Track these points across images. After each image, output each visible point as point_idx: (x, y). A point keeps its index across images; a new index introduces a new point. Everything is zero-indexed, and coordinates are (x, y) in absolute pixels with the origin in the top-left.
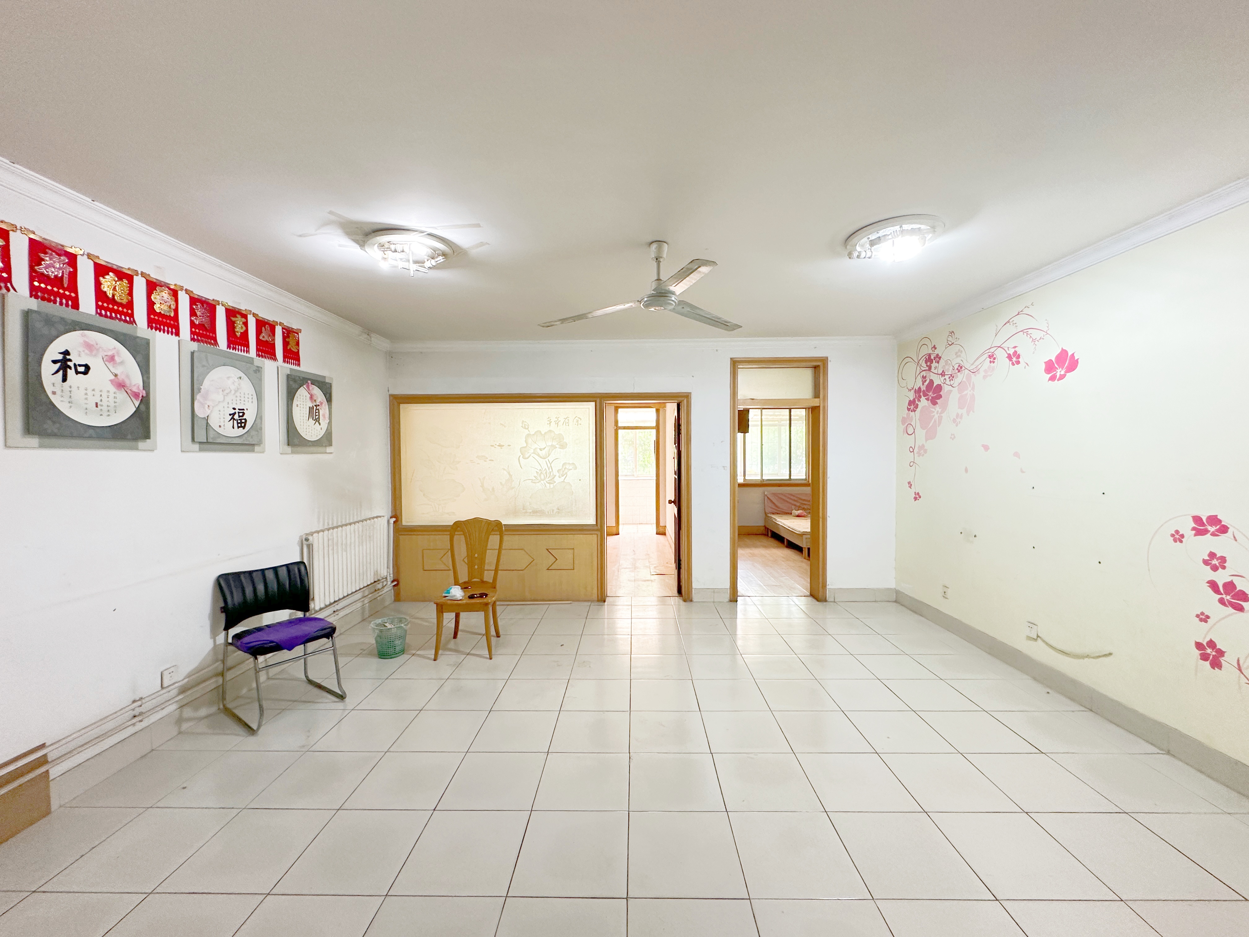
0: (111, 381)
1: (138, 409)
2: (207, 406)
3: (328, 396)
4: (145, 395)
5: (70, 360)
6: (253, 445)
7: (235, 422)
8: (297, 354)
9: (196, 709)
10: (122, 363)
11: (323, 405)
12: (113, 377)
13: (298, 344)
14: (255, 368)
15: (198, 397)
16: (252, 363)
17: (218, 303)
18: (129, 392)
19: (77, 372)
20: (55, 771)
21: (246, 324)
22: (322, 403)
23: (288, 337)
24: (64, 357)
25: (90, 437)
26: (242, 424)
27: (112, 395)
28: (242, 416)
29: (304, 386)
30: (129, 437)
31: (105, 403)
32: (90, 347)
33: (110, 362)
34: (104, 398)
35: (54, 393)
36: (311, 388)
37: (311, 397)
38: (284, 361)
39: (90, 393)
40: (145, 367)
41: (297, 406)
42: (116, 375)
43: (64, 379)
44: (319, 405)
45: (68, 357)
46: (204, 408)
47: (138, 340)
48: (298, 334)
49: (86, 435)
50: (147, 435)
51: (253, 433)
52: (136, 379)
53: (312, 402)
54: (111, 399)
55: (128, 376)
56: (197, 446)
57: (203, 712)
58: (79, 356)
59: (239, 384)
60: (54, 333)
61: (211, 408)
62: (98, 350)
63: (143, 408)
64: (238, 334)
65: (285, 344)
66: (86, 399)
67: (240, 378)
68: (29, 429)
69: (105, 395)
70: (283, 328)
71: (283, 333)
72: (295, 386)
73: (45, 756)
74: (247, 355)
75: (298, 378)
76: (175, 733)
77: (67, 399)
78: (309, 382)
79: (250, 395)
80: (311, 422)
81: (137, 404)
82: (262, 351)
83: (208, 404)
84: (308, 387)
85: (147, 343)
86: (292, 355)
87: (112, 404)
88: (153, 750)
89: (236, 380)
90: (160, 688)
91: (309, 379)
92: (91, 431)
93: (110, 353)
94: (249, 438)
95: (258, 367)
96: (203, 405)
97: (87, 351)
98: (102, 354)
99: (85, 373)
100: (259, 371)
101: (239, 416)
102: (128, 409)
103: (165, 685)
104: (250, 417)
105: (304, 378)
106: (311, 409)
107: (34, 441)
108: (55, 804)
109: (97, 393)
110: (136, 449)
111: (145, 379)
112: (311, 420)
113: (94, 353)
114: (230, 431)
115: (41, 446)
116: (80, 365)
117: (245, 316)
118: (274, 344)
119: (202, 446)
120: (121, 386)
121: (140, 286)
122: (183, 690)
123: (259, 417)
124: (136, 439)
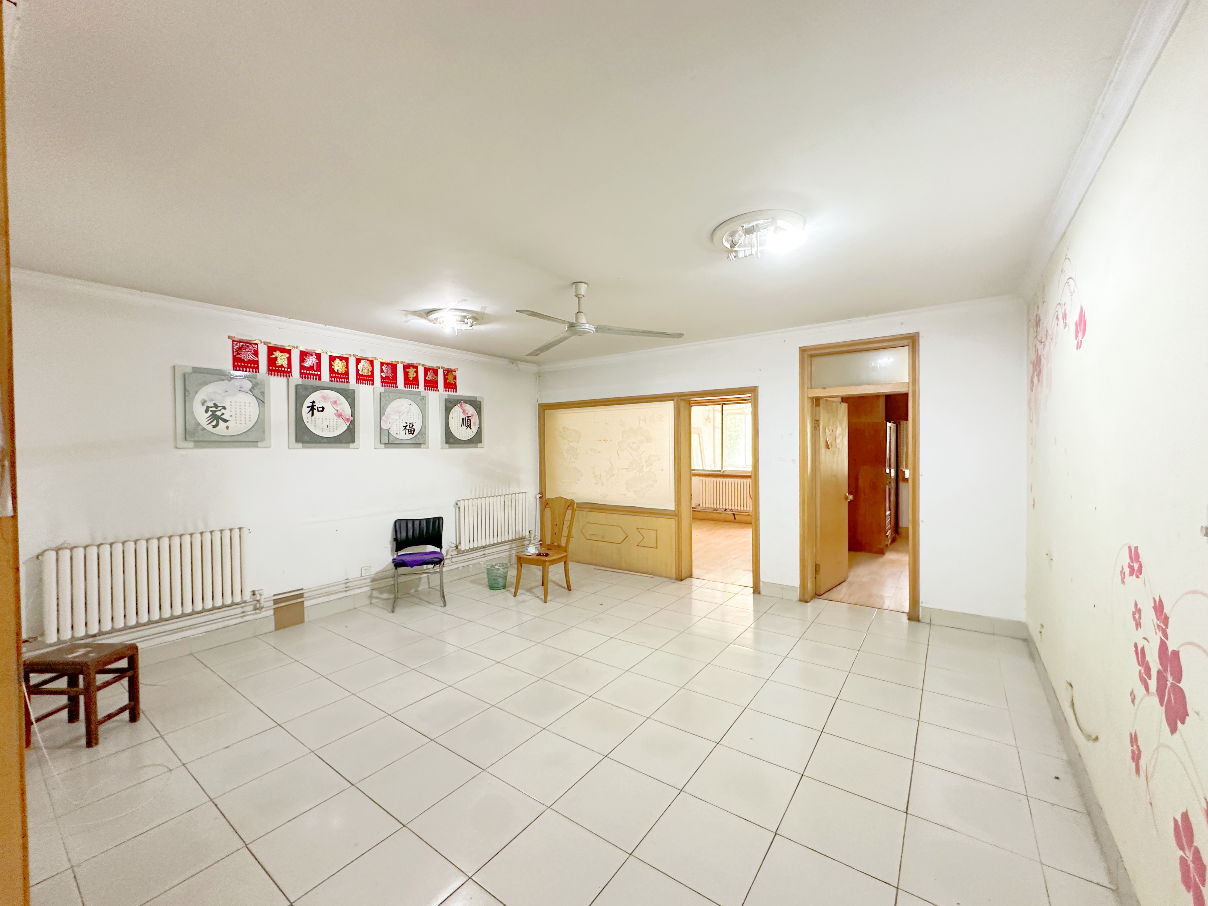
0: (335, 414)
1: (349, 427)
2: (388, 423)
3: (478, 410)
4: (352, 419)
5: (315, 406)
6: (420, 444)
7: (407, 431)
8: (455, 385)
9: (381, 593)
10: (341, 404)
11: (474, 416)
12: (336, 412)
13: (455, 378)
14: (421, 398)
15: (383, 418)
16: (420, 395)
17: (398, 362)
18: (344, 418)
19: (318, 411)
20: (306, 604)
21: (417, 372)
22: (473, 415)
23: (447, 375)
24: (313, 405)
25: (324, 443)
26: (412, 432)
27: (335, 421)
28: (412, 427)
29: (458, 405)
30: (344, 442)
31: (331, 425)
32: (324, 398)
33: (334, 404)
34: (331, 423)
35: (308, 422)
36: (463, 406)
37: (464, 412)
38: (445, 390)
39: (324, 421)
40: (352, 405)
41: (453, 418)
42: (337, 411)
43: (313, 415)
44: (470, 417)
45: (314, 404)
46: (387, 423)
47: (349, 391)
48: (455, 372)
49: (323, 441)
50: (353, 441)
51: (419, 436)
52: (348, 412)
53: (465, 415)
54: (335, 423)
55: (343, 411)
56: (383, 446)
57: (385, 596)
58: (320, 403)
59: (410, 409)
60: (308, 393)
61: (391, 423)
62: (329, 399)
63: (351, 426)
64: (411, 379)
65: (445, 379)
66: (323, 424)
67: (411, 404)
68: (297, 440)
69: (332, 420)
70: (444, 370)
71: (444, 373)
72: (450, 405)
73: (302, 594)
74: (418, 390)
75: (453, 400)
76: (369, 603)
77: (313, 425)
78: (462, 402)
79: (417, 414)
80: (464, 428)
81: (348, 424)
82: (428, 386)
83: (389, 421)
84: (461, 405)
85: (354, 391)
86: (450, 385)
87: (335, 426)
88: (355, 608)
89: (408, 406)
90: (360, 576)
91: (462, 400)
92: (325, 440)
93: (334, 400)
94: (417, 440)
95: (423, 397)
96: (386, 422)
97: (323, 400)
98: (331, 400)
99: (322, 411)
100: (423, 399)
101: (410, 427)
102: (343, 427)
103: (363, 575)
104: (417, 427)
105: (458, 400)
106: (463, 419)
107: (300, 445)
108: (306, 619)
109: (328, 420)
110: (349, 448)
111: (352, 410)
112: (463, 426)
113: (327, 400)
114: (404, 436)
115: (303, 447)
116: (320, 408)
117: (416, 367)
118: (437, 381)
119: (386, 445)
120: (340, 415)
121: (352, 362)
122: (373, 580)
123: (424, 426)
124: (348, 443)
